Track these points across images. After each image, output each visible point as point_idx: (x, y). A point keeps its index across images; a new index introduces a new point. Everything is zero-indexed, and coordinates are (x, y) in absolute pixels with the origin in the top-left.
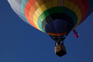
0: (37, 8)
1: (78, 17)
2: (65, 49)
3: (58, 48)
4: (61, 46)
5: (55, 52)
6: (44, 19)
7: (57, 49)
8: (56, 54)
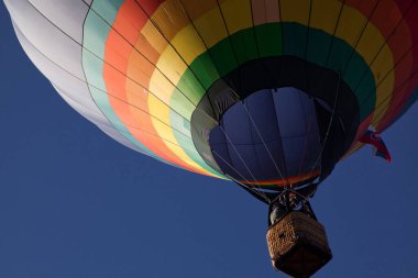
0: (157, 56)
1: (372, 68)
2: (323, 232)
3: (282, 236)
4: (294, 222)
5: (272, 256)
6: (196, 103)
7: (278, 240)
8: (276, 264)
